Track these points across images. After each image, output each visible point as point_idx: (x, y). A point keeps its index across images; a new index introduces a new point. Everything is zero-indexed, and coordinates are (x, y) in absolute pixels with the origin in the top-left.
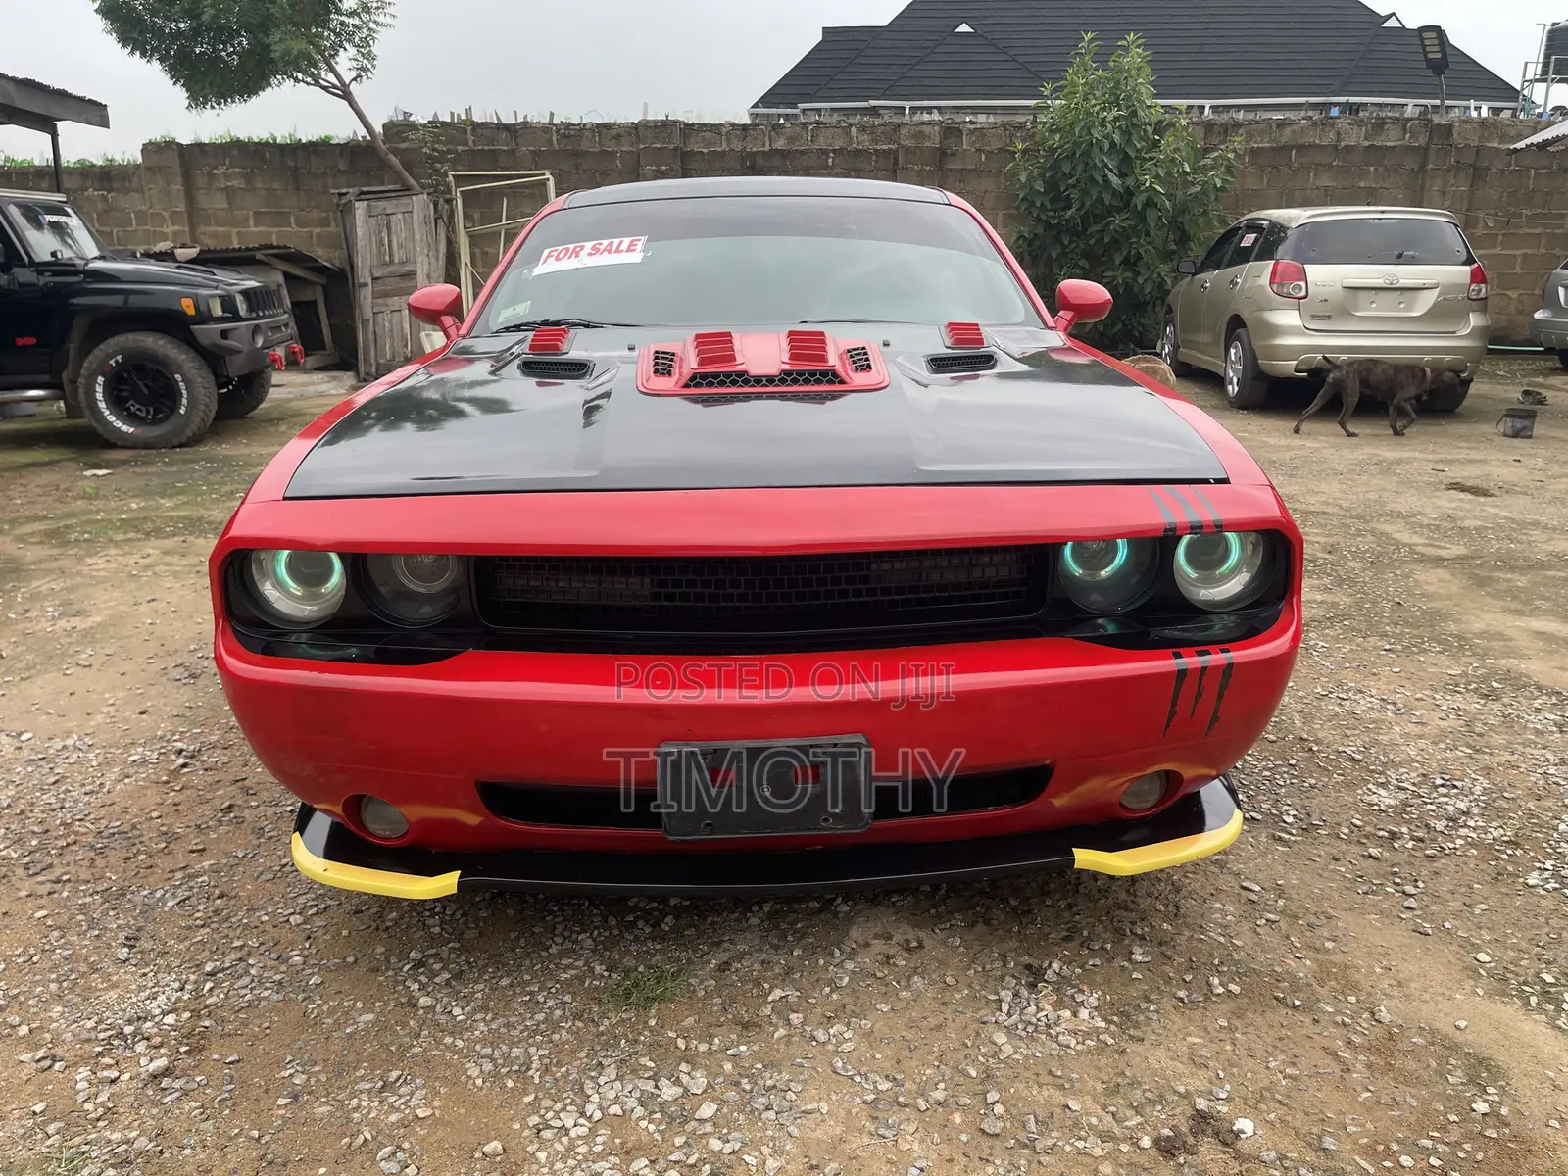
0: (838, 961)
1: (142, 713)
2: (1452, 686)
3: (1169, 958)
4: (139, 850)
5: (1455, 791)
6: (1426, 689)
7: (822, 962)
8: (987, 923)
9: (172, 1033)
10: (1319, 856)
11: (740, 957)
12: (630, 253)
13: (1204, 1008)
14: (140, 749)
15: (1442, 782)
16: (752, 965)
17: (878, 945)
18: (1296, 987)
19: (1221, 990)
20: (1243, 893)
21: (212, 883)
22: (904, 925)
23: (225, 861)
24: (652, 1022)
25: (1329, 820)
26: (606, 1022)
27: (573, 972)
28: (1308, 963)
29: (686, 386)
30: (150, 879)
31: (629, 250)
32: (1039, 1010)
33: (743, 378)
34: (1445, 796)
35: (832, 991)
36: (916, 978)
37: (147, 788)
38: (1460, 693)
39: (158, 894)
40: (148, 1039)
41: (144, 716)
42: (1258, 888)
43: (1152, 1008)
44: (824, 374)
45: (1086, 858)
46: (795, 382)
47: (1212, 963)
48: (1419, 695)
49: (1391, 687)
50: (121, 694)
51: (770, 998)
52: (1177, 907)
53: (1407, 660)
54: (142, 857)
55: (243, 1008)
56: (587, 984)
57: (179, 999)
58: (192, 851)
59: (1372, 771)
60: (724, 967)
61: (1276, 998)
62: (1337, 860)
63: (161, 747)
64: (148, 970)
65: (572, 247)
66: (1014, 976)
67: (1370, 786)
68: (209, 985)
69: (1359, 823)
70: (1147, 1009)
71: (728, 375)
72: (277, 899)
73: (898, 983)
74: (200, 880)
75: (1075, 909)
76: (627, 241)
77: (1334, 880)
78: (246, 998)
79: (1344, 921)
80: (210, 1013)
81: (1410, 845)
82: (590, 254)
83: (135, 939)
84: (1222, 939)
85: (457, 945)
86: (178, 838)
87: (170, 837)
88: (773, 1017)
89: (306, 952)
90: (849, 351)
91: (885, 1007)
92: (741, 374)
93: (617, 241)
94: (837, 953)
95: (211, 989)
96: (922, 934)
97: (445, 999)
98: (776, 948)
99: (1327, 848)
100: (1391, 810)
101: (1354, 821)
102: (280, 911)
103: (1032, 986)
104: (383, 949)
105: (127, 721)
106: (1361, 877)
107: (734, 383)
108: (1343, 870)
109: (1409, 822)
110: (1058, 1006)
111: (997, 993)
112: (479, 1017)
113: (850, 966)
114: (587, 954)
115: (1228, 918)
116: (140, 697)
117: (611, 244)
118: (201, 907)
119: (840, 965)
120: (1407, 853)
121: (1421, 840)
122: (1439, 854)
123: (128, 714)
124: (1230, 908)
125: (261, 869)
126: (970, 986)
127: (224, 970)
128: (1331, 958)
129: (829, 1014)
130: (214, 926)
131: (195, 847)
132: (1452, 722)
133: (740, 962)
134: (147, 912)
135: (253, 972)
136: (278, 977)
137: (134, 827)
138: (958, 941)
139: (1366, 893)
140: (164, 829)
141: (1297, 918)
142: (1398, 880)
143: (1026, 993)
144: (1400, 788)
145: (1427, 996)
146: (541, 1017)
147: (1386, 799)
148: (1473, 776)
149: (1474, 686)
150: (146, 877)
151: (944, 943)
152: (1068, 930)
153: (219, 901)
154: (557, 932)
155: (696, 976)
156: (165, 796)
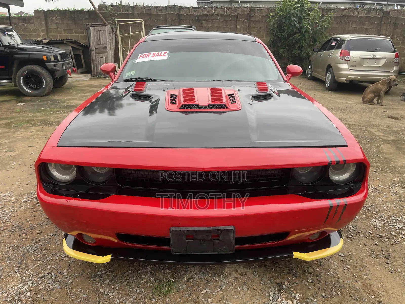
0: (222, 279)
1: (27, 185)
2: (394, 184)
3: (319, 281)
4: (23, 232)
5: (397, 221)
6: (387, 185)
7: (217, 279)
8: (265, 266)
9: (29, 299)
10: (361, 244)
11: (193, 276)
13: (331, 300)
14: (26, 197)
15: (394, 218)
16: (195, 280)
17: (234, 274)
18: (356, 293)
19: (335, 294)
20: (340, 257)
21: (43, 245)
22: (241, 267)
23: (47, 237)
24: (168, 300)
25: (362, 231)
26: (154, 300)
27: (145, 280)
28: (360, 284)
29: (180, 108)
30: (26, 243)
31: (163, 55)
32: (282, 300)
33: (197, 106)
34: (395, 223)
35: (220, 291)
36: (245, 286)
37: (27, 210)
38: (396, 186)
39: (28, 248)
40: (22, 301)
41: (28, 186)
42: (343, 255)
43: (315, 300)
44: (222, 105)
45: (296, 255)
46: (213, 107)
47: (332, 284)
48: (385, 187)
49: (378, 184)
50: (22, 177)
51: (202, 293)
52: (321, 262)
53: (381, 175)
54: (24, 235)
55: (49, 291)
56: (149, 284)
57: (32, 286)
58: (38, 233)
59: (374, 214)
60: (189, 280)
61: (351, 296)
62: (366, 245)
63: (32, 197)
64: (23, 276)
65: (147, 54)
66: (273, 287)
67: (374, 219)
68: (40, 282)
69: (371, 232)
70: (314, 300)
71: (193, 105)
72: (61, 251)
73: (239, 288)
74: (40, 243)
75: (290, 262)
76: (163, 52)
77: (365, 253)
78: (50, 287)
79: (370, 267)
80: (40, 292)
81: (386, 240)
82: (152, 56)
83: (20, 264)
84: (334, 274)
85: (111, 269)
86: (34, 228)
87: (32, 228)
88: (203, 300)
89: (68, 271)
90: (229, 95)
91: (235, 297)
92: (197, 105)
93: (160, 52)
94: (221, 276)
95: (41, 283)
96: (246, 271)
97: (107, 290)
98: (204, 273)
99: (363, 241)
100: (380, 228)
101: (370, 232)
102: (61, 256)
103: (279, 290)
104: (90, 270)
105: (23, 186)
106: (373, 252)
107: (195, 108)
108: (368, 249)
109: (385, 232)
110: (287, 298)
111: (269, 293)
112: (117, 296)
113: (225, 281)
114: (149, 274)
115: (336, 267)
116: (27, 179)
117: (158, 53)
118: (39, 254)
119: (222, 281)
120: (385, 243)
121: (389, 239)
122: (395, 244)
123: (23, 185)
124: (336, 263)
125: (57, 240)
126: (261, 290)
127: (45, 276)
128: (366, 282)
129: (219, 299)
130: (43, 260)
131: (39, 232)
132: (395, 197)
133: (193, 278)
134: (24, 254)
135: (53, 278)
136: (60, 280)
137: (22, 224)
138: (257, 273)
139: (375, 257)
140: (30, 225)
141: (356, 267)
142: (384, 253)
143: (277, 294)
144: (382, 220)
145: (394, 296)
146: (135, 297)
147: (379, 224)
148: (402, 216)
149: (400, 184)
150: (25, 242)
151: (253, 273)
152: (289, 270)
153: (44, 251)
154: (140, 266)
155: (180, 283)
156: (32, 213)
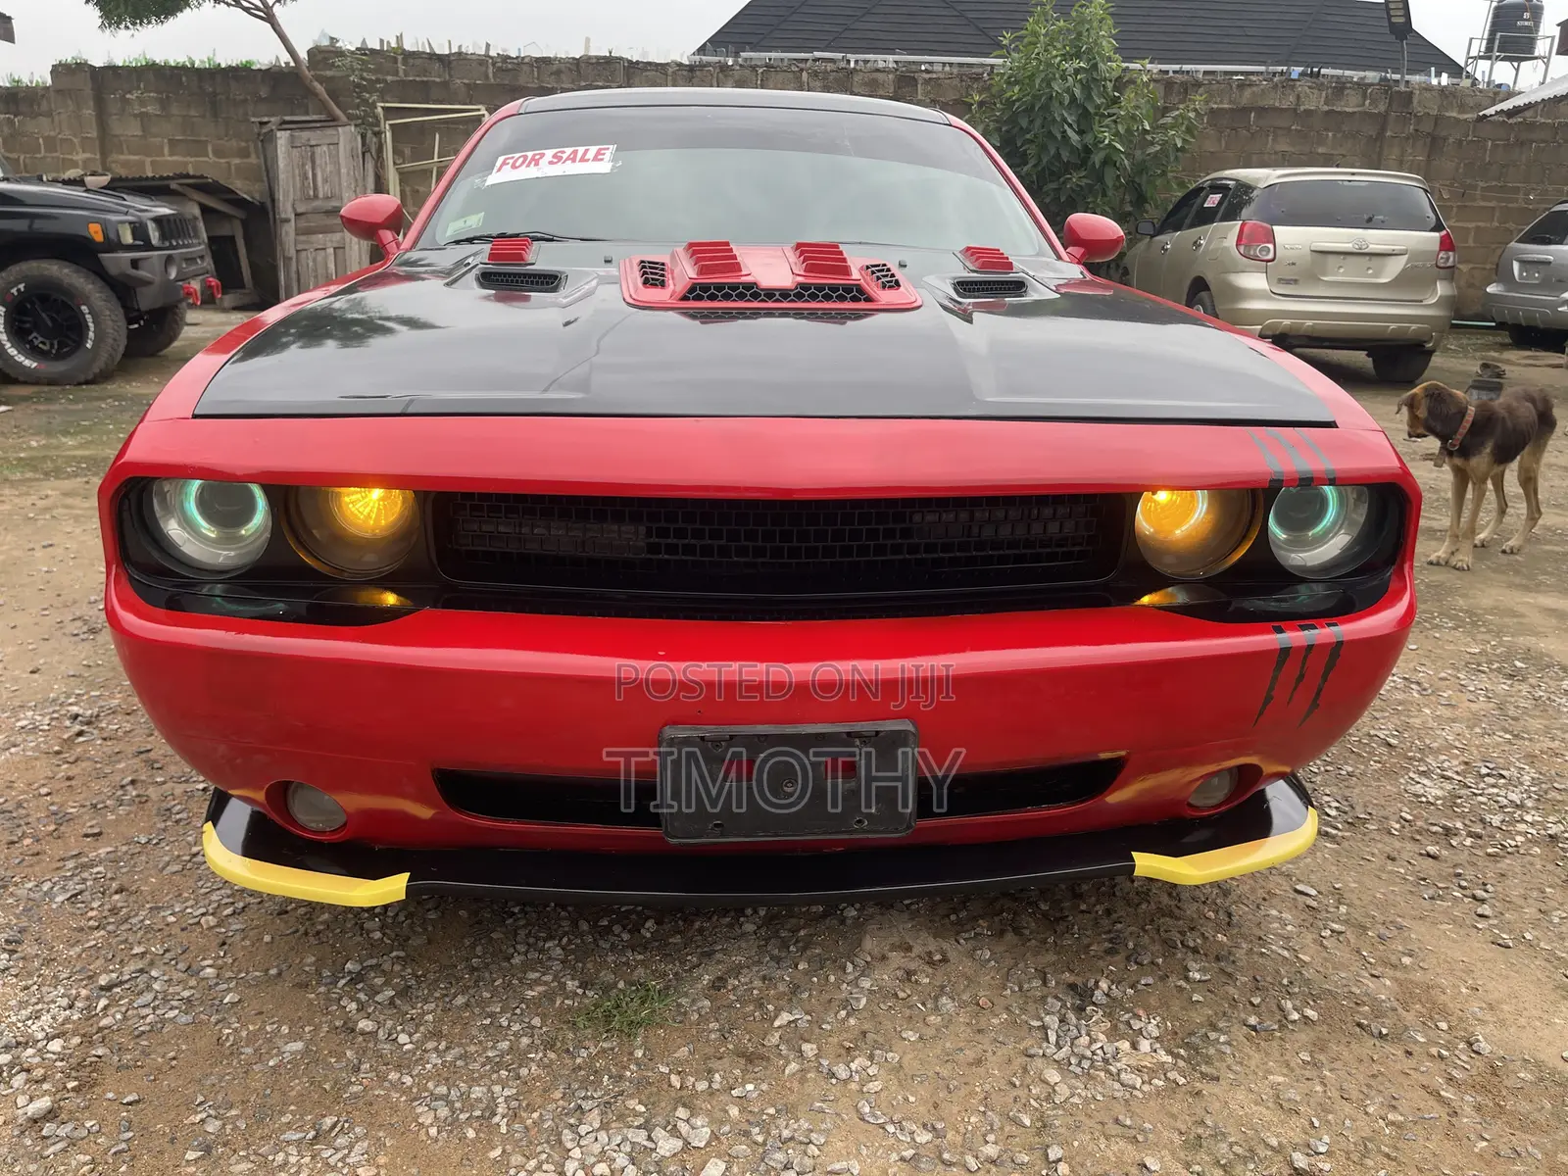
0: (850, 977)
1: (32, 672)
2: (1474, 666)
3: (1230, 975)
4: (24, 833)
5: (1503, 781)
6: (1448, 668)
7: (832, 978)
8: (1017, 931)
9: (59, 1064)
10: (1373, 854)
11: (736, 971)
12: (596, 163)
13: (1281, 1038)
14: (31, 713)
15: (1487, 771)
16: (749, 981)
17: (896, 958)
18: (1378, 1013)
19: (1295, 1016)
20: (1301, 898)
21: (109, 875)
22: (924, 934)
23: (124, 848)
24: (639, 1053)
25: (1374, 812)
26: (584, 1053)
27: (541, 989)
28: (1388, 983)
29: (685, 298)
30: (37, 868)
31: (596, 159)
32: (1093, 1041)
33: (751, 291)
34: (1493, 786)
35: (848, 1015)
36: (944, 1000)
37: (36, 759)
38: (1483, 672)
39: (46, 887)
40: (28, 1071)
41: (36, 676)
42: (1313, 892)
43: (1222, 1039)
45: (1147, 863)
46: (814, 297)
47: (1280, 983)
48: (1443, 675)
49: (1411, 665)
50: (10, 650)
51: (777, 1023)
52: (1230, 915)
53: (1421, 636)
54: (27, 841)
55: (143, 1032)
56: (558, 1003)
57: (67, 1020)
58: (87, 836)
59: (1410, 758)
60: (719, 984)
61: (1359, 1025)
62: (1393, 860)
63: (54, 712)
64: (30, 982)
65: (530, 154)
66: (1056, 997)
67: (1411, 775)
68: (103, 1003)
69: (1409, 817)
70: (1218, 1039)
71: (734, 287)
72: (186, 895)
73: (924, 1004)
74: (95, 870)
75: (1114, 916)
76: (593, 150)
77: (1395, 884)
78: (148, 1020)
79: (1418, 932)
80: (104, 1038)
81: (1468, 842)
82: (551, 163)
83: (16, 942)
84: (1286, 953)
85: (402, 954)
86: (71, 819)
87: (61, 819)
88: (782, 1047)
89: (220, 962)
90: (868, 268)
91: (912, 1036)
92: (749, 286)
93: (581, 150)
94: (850, 968)
95: (105, 1008)
96: (945, 946)
97: (389, 1023)
98: (778, 960)
99: (1380, 846)
100: (1439, 802)
101: (1403, 814)
102: (189, 910)
103: (1080, 1010)
104: (313, 959)
105: (15, 680)
106: (1424, 879)
107: (741, 297)
108: (1403, 871)
109: (1462, 816)
110: (1114, 1034)
111: (1041, 1019)
112: (430, 1045)
113: (866, 983)
114: (557, 966)
115: (1289, 928)
116: (31, 654)
117: (575, 153)
118: (95, 905)
119: (855, 983)
120: (1466, 852)
121: (1479, 837)
122: (1501, 853)
123: (17, 672)
124: (1286, 915)
125: (167, 859)
126: (1007, 1009)
127: (122, 983)
128: (1411, 976)
129: (847, 1044)
130: (110, 928)
131: (90, 831)
132: (1482, 705)
133: (736, 978)
134: (30, 910)
135: (156, 986)
136: (186, 994)
137: (19, 805)
138: (988, 954)
139: (1432, 898)
140: (53, 808)
141: (1365, 929)
142: (1464, 883)
143: (1074, 1020)
144: (1443, 777)
145: (1522, 1021)
146: (505, 1045)
147: (1433, 790)
148: (1517, 764)
149: (1496, 666)
150: (31, 866)
151: (971, 954)
152: (1110, 941)
153: (116, 897)
154: (519, 939)
155: (686, 995)
156: (57, 769)
